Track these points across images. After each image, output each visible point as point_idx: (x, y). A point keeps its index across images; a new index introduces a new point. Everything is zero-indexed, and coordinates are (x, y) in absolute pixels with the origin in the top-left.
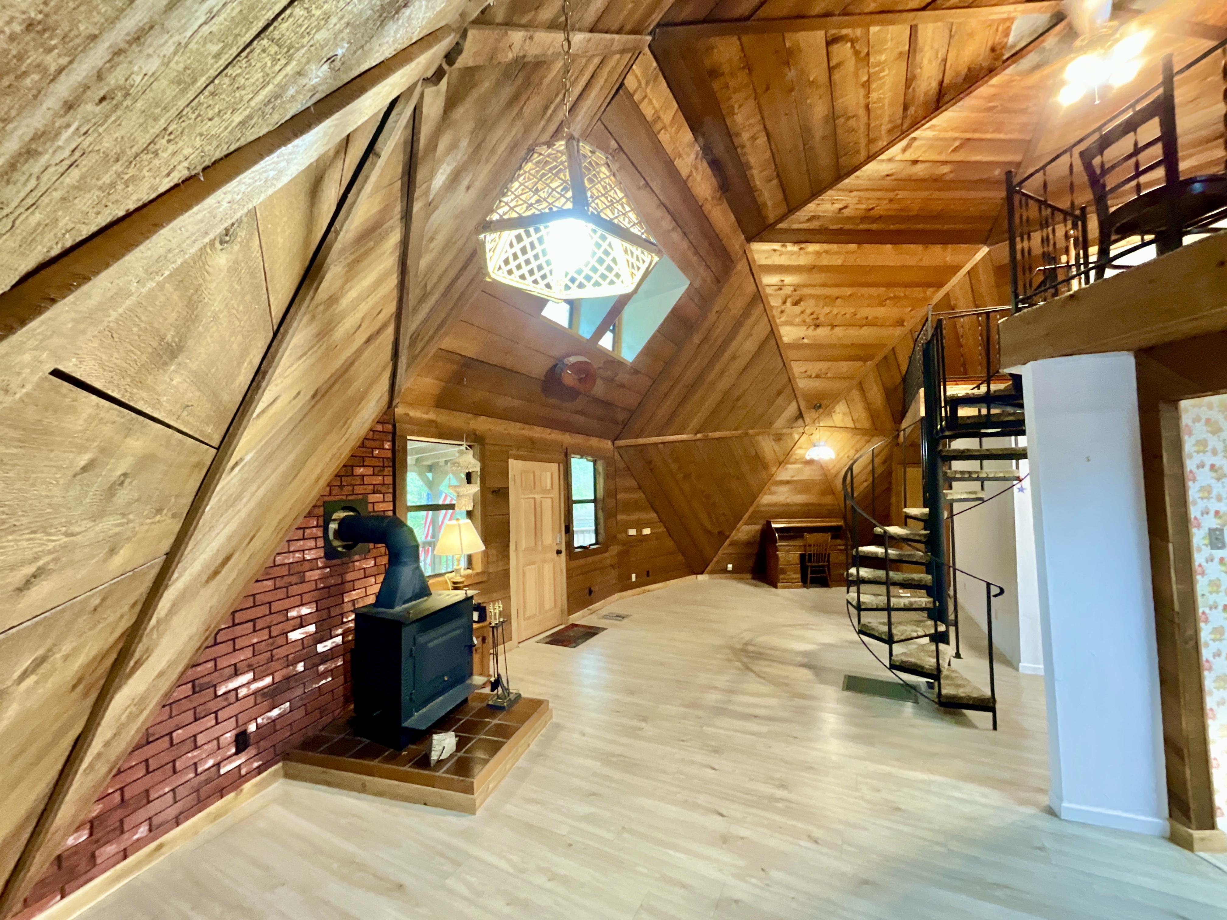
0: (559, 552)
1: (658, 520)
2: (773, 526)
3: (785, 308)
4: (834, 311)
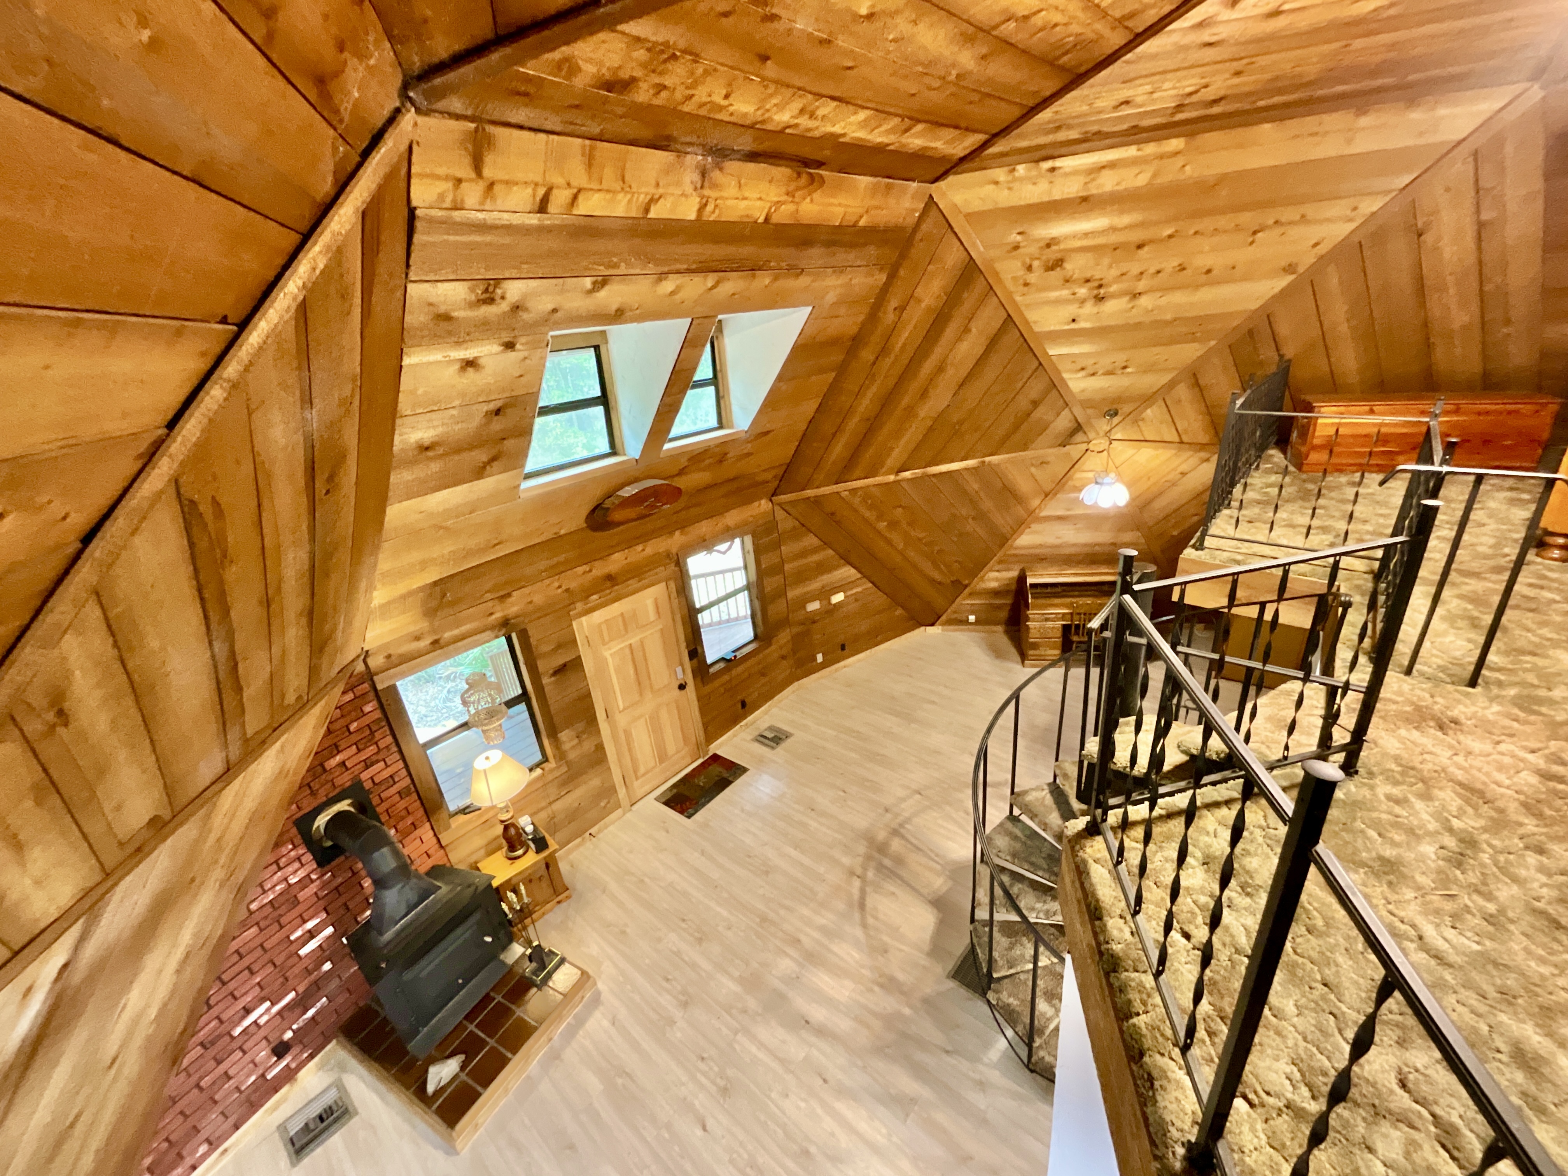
0: (682, 687)
1: (859, 576)
2: (1030, 581)
3: (1032, 278)
4: (1135, 270)
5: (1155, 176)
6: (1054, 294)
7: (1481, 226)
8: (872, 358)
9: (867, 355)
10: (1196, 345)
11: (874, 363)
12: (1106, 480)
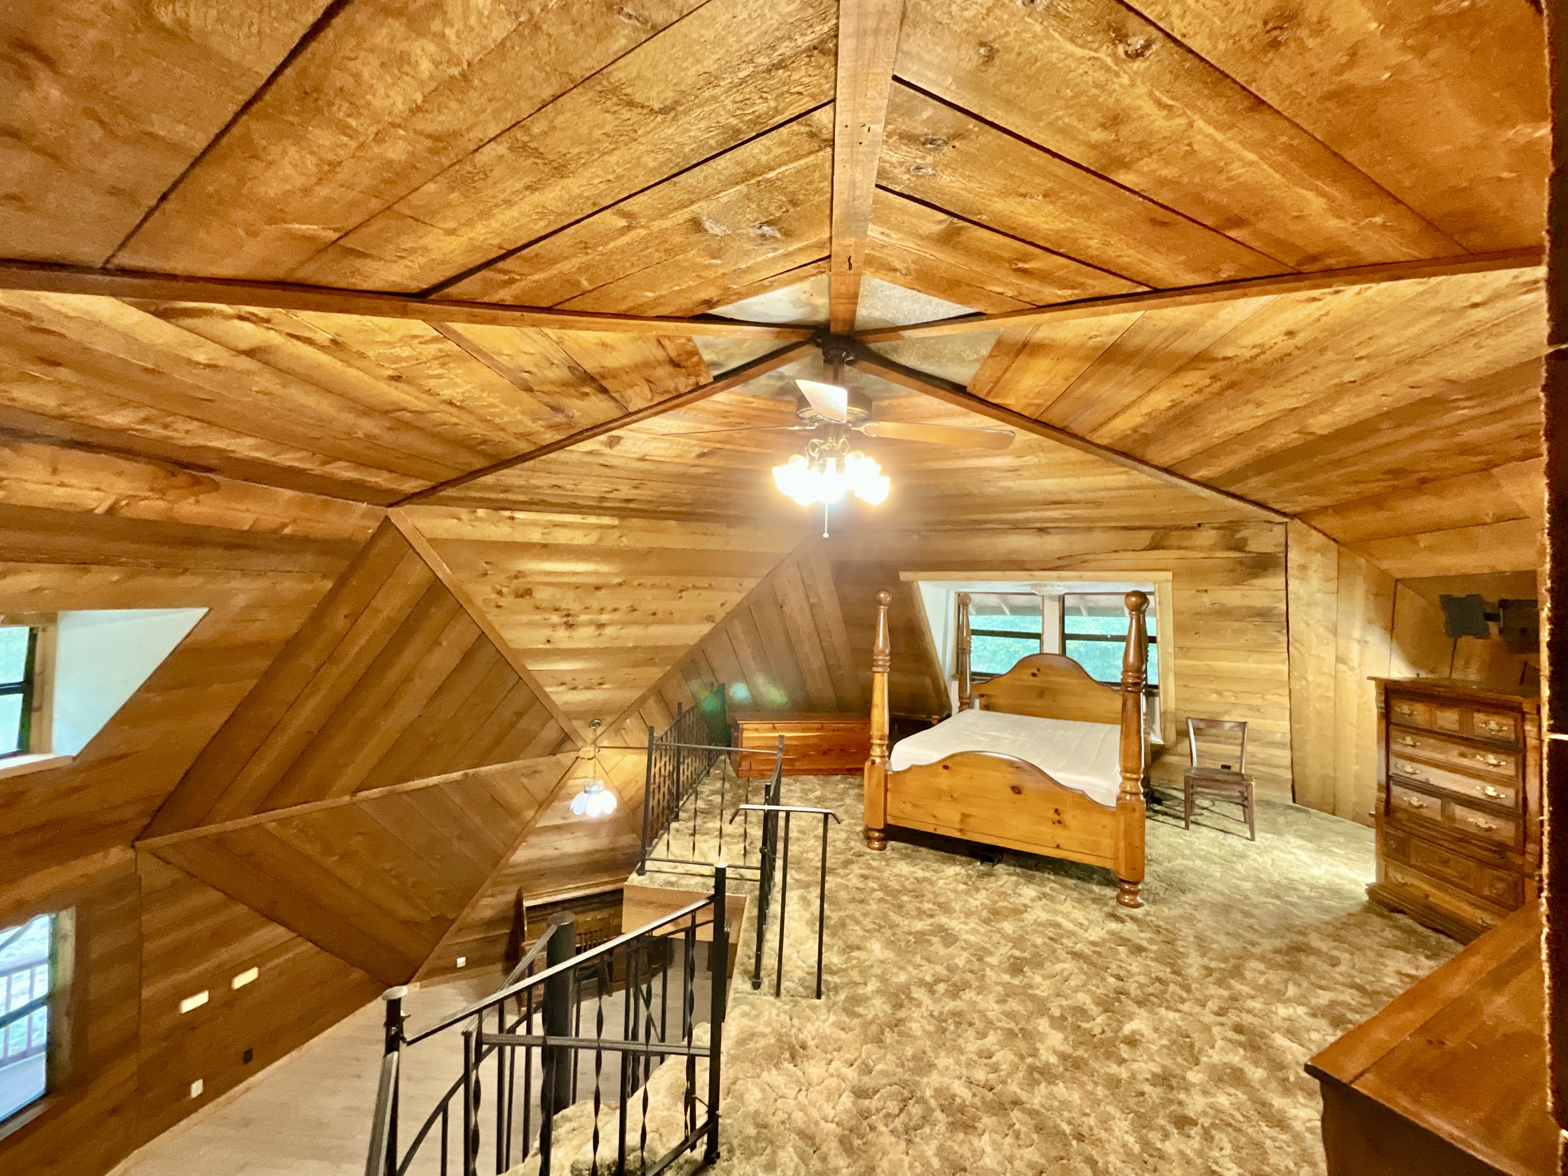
1: (292, 935)
2: (527, 904)
3: (502, 602)
4: (596, 605)
5: (600, 539)
6: (525, 618)
7: (812, 606)
8: (313, 665)
9: (308, 660)
10: (655, 669)
11: (317, 671)
12: (594, 788)
